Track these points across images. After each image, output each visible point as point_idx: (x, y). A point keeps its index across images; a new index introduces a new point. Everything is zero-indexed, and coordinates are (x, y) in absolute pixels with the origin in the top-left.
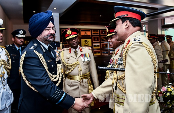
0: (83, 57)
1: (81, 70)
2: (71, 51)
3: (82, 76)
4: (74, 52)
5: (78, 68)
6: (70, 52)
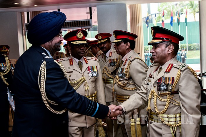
0: (90, 71)
1: (88, 89)
2: (72, 61)
3: (91, 97)
4: (78, 64)
5: (85, 86)
6: (71, 64)
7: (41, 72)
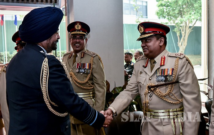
7: (43, 69)
